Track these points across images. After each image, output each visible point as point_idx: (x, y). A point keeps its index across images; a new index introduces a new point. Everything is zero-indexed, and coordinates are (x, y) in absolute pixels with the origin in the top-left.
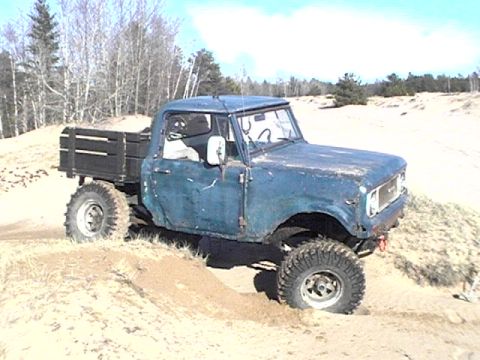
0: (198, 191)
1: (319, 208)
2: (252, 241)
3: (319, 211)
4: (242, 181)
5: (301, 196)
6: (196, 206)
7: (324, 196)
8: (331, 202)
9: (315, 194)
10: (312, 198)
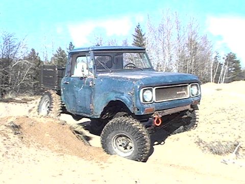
0: (77, 91)
1: (118, 98)
2: (96, 117)
3: (118, 99)
4: (91, 85)
5: (112, 91)
6: (77, 100)
7: (120, 91)
8: (123, 94)
9: (117, 90)
10: (116, 92)
